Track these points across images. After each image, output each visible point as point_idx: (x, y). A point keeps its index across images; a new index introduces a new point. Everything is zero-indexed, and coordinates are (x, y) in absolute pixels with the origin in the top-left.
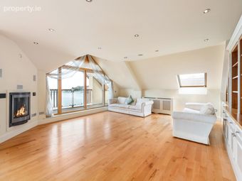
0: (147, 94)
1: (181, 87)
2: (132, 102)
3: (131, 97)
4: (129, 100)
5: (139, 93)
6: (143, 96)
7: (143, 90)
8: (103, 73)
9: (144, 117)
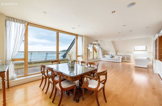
0: (118, 54)
1: (134, 51)
2: (112, 57)
3: (112, 55)
4: (111, 56)
5: (115, 53)
6: (116, 54)
7: (116, 52)
8: (99, 45)
9: (119, 63)
